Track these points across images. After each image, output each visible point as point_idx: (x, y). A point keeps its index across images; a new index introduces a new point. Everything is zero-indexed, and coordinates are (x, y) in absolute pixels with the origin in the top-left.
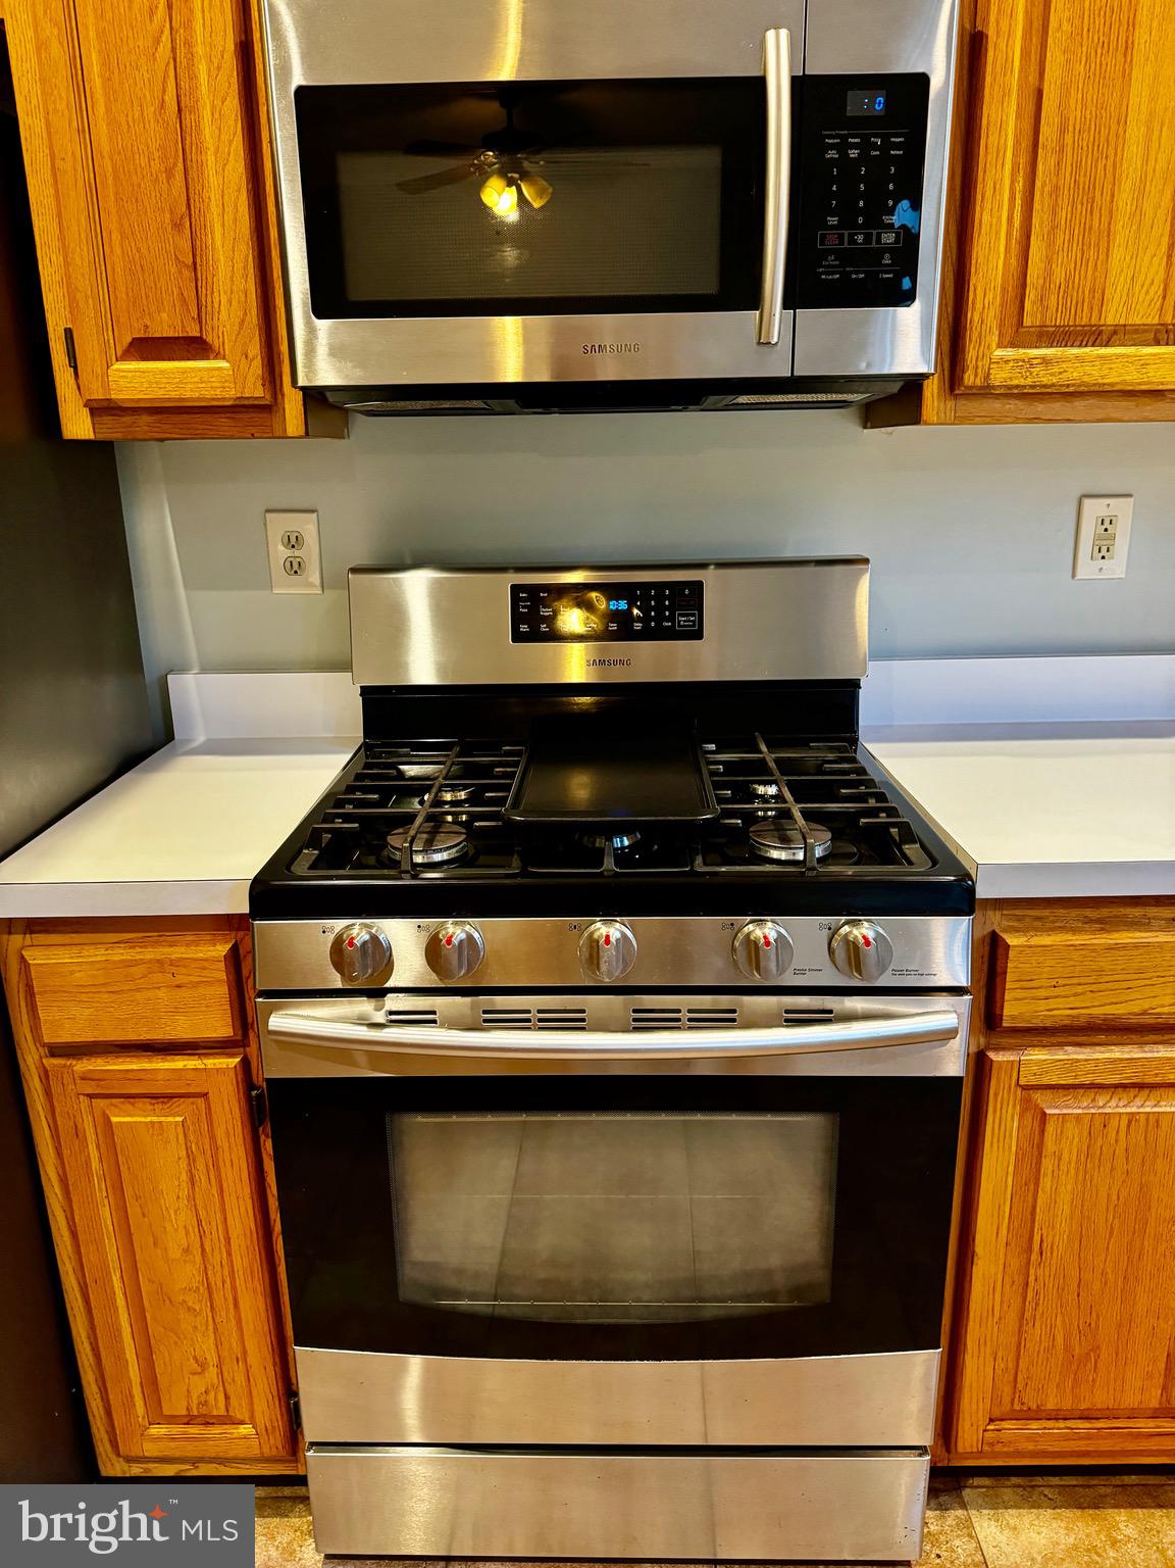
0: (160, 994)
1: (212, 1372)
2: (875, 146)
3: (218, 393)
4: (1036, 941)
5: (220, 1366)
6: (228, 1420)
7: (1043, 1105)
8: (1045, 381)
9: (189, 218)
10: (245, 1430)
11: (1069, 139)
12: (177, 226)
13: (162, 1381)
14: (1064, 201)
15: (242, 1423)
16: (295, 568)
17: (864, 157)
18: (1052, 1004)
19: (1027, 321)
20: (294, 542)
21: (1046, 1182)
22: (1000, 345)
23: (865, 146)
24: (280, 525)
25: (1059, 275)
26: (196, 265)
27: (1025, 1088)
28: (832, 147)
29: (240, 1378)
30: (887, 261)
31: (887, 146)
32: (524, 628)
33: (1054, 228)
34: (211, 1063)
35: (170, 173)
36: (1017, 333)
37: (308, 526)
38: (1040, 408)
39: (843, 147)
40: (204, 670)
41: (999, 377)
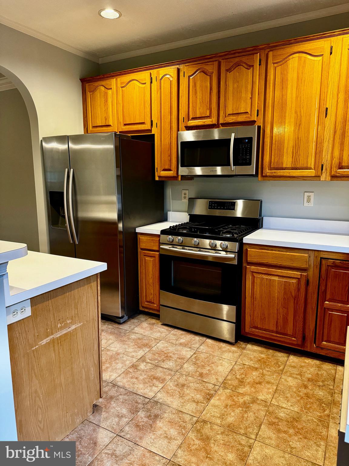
0: (152, 243)
1: (152, 295)
2: (246, 146)
3: (171, 175)
4: (251, 250)
5: (153, 294)
6: (153, 303)
7: (254, 275)
8: (275, 175)
9: (170, 155)
10: (155, 305)
11: (277, 143)
12: (169, 156)
13: (147, 295)
14: (276, 151)
15: (155, 304)
16: (185, 198)
17: (245, 147)
18: (254, 259)
19: (272, 167)
20: (185, 194)
21: (255, 287)
22: (268, 170)
23: (245, 146)
24: (184, 192)
25: (276, 161)
26: (170, 161)
27: (252, 272)
28: (241, 146)
29: (155, 297)
30: (248, 160)
31: (248, 146)
32: (210, 207)
33: (275, 154)
34: (156, 253)
35: (169, 150)
36: (271, 169)
37: (187, 192)
38: (276, 179)
39: (242, 146)
40: (173, 211)
41: (268, 174)
